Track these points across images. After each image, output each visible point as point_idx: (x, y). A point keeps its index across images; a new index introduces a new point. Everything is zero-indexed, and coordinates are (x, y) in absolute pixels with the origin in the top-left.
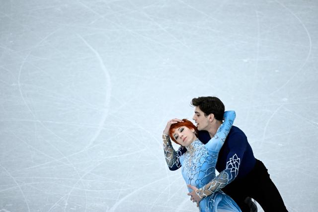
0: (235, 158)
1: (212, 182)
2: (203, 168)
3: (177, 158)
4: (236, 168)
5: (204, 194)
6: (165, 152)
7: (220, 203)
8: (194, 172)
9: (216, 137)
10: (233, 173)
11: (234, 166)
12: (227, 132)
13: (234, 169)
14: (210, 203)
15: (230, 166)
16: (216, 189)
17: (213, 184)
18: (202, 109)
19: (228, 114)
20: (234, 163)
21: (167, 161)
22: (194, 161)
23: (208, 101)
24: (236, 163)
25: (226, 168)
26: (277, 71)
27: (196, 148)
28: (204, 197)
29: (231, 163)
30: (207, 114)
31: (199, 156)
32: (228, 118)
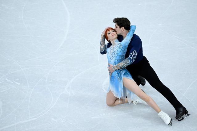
0: (135, 52)
1: (121, 63)
2: (119, 55)
3: (106, 48)
4: (134, 58)
5: (116, 69)
6: (101, 43)
7: (124, 73)
8: (114, 56)
9: (126, 38)
10: (132, 60)
11: (133, 56)
12: (132, 36)
13: (133, 58)
14: (119, 73)
15: (131, 56)
16: (122, 67)
17: (122, 64)
18: (118, 24)
19: (132, 27)
20: (134, 55)
21: (101, 48)
22: (115, 50)
23: (121, 21)
24: (135, 55)
25: (129, 57)
26: (156, 10)
27: (116, 43)
28: (116, 70)
29: (132, 55)
30: (121, 27)
31: (118, 48)
32: (132, 29)
